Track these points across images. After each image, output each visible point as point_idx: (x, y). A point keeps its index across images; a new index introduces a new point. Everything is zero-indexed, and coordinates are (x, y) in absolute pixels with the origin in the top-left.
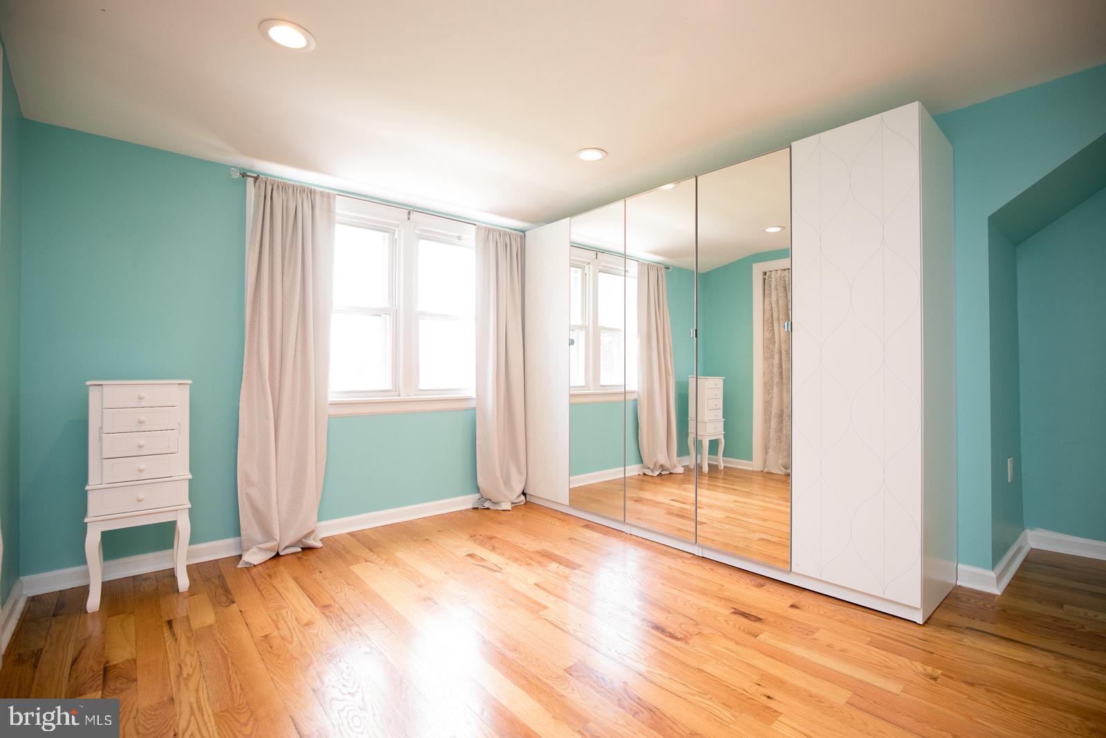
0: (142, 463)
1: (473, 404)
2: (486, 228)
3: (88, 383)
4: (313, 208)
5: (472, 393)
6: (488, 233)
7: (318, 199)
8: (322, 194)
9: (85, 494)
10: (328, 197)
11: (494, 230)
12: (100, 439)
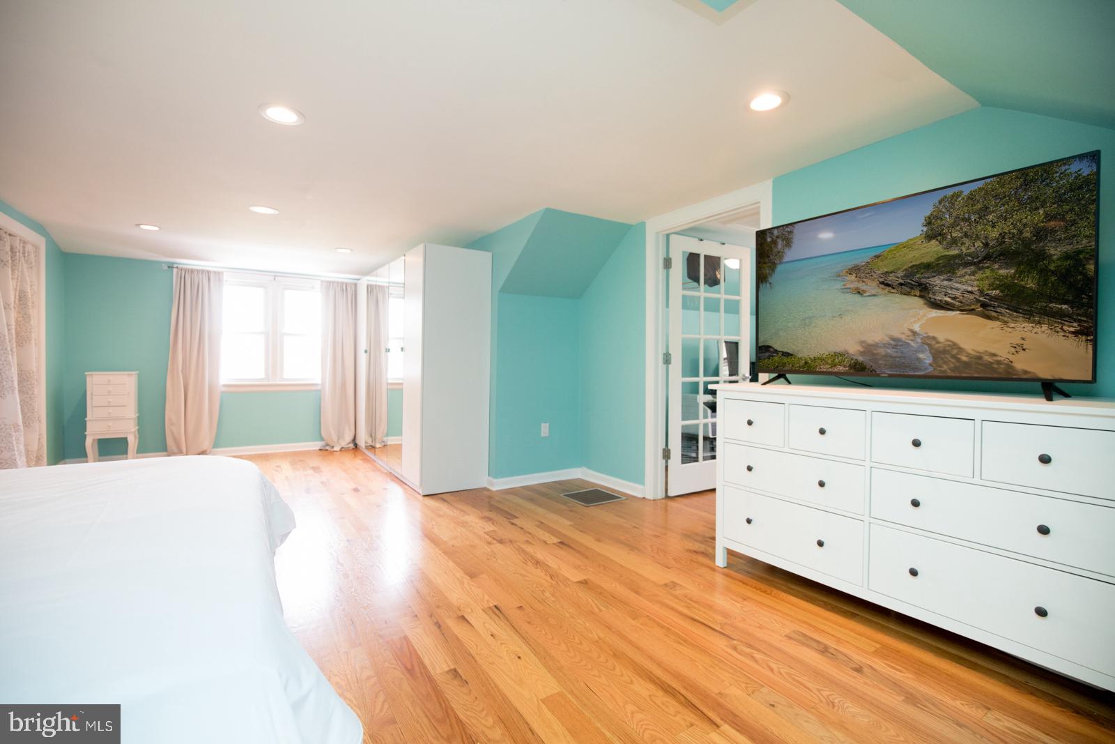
0: (111, 410)
1: (319, 388)
2: (328, 282)
3: (86, 373)
4: (209, 280)
5: (319, 382)
6: (329, 284)
7: (212, 276)
8: (215, 272)
9: (85, 422)
10: (218, 274)
11: (333, 282)
12: (92, 399)
